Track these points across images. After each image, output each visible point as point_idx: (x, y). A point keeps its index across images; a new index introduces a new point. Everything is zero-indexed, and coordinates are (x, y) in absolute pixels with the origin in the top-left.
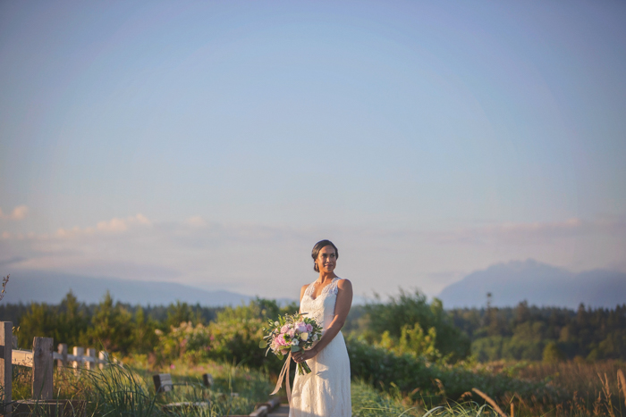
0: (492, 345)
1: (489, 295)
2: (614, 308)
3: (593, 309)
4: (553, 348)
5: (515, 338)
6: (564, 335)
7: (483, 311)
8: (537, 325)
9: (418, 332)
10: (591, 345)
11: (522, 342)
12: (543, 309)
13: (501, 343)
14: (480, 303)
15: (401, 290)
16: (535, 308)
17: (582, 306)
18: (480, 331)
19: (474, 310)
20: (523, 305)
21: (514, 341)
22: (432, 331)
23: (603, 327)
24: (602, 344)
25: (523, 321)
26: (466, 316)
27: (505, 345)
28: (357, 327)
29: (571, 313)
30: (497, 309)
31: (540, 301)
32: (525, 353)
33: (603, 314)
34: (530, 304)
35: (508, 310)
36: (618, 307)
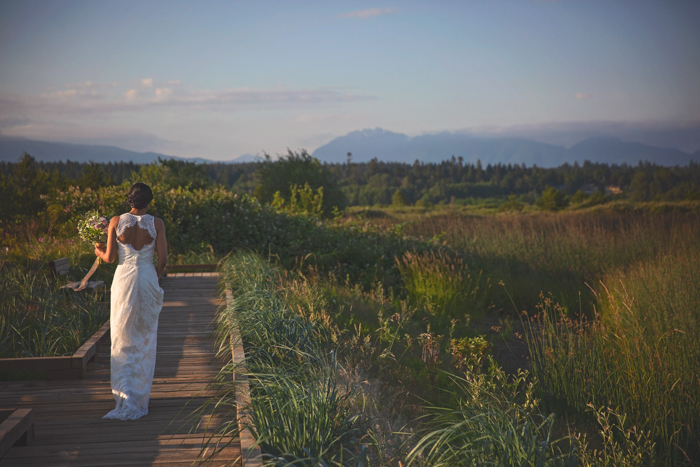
0: (352, 191)
1: (349, 154)
2: (440, 163)
3: (425, 163)
4: (400, 194)
5: (368, 186)
6: (405, 182)
7: (344, 165)
8: (385, 176)
9: (307, 191)
10: (424, 191)
11: (373, 189)
12: (388, 164)
13: (358, 190)
14: (342, 160)
15: (290, 152)
16: (382, 163)
17: (417, 161)
18: (343, 181)
19: (338, 165)
20: (374, 161)
21: (367, 188)
22: (320, 190)
23: (432, 177)
24: (431, 190)
25: (374, 174)
26: (332, 170)
27: (361, 191)
28: (251, 179)
29: (409, 167)
30: (355, 165)
31: (385, 158)
32: (375, 198)
33: (432, 167)
34: (379, 160)
35: (363, 165)
36: (443, 162)
